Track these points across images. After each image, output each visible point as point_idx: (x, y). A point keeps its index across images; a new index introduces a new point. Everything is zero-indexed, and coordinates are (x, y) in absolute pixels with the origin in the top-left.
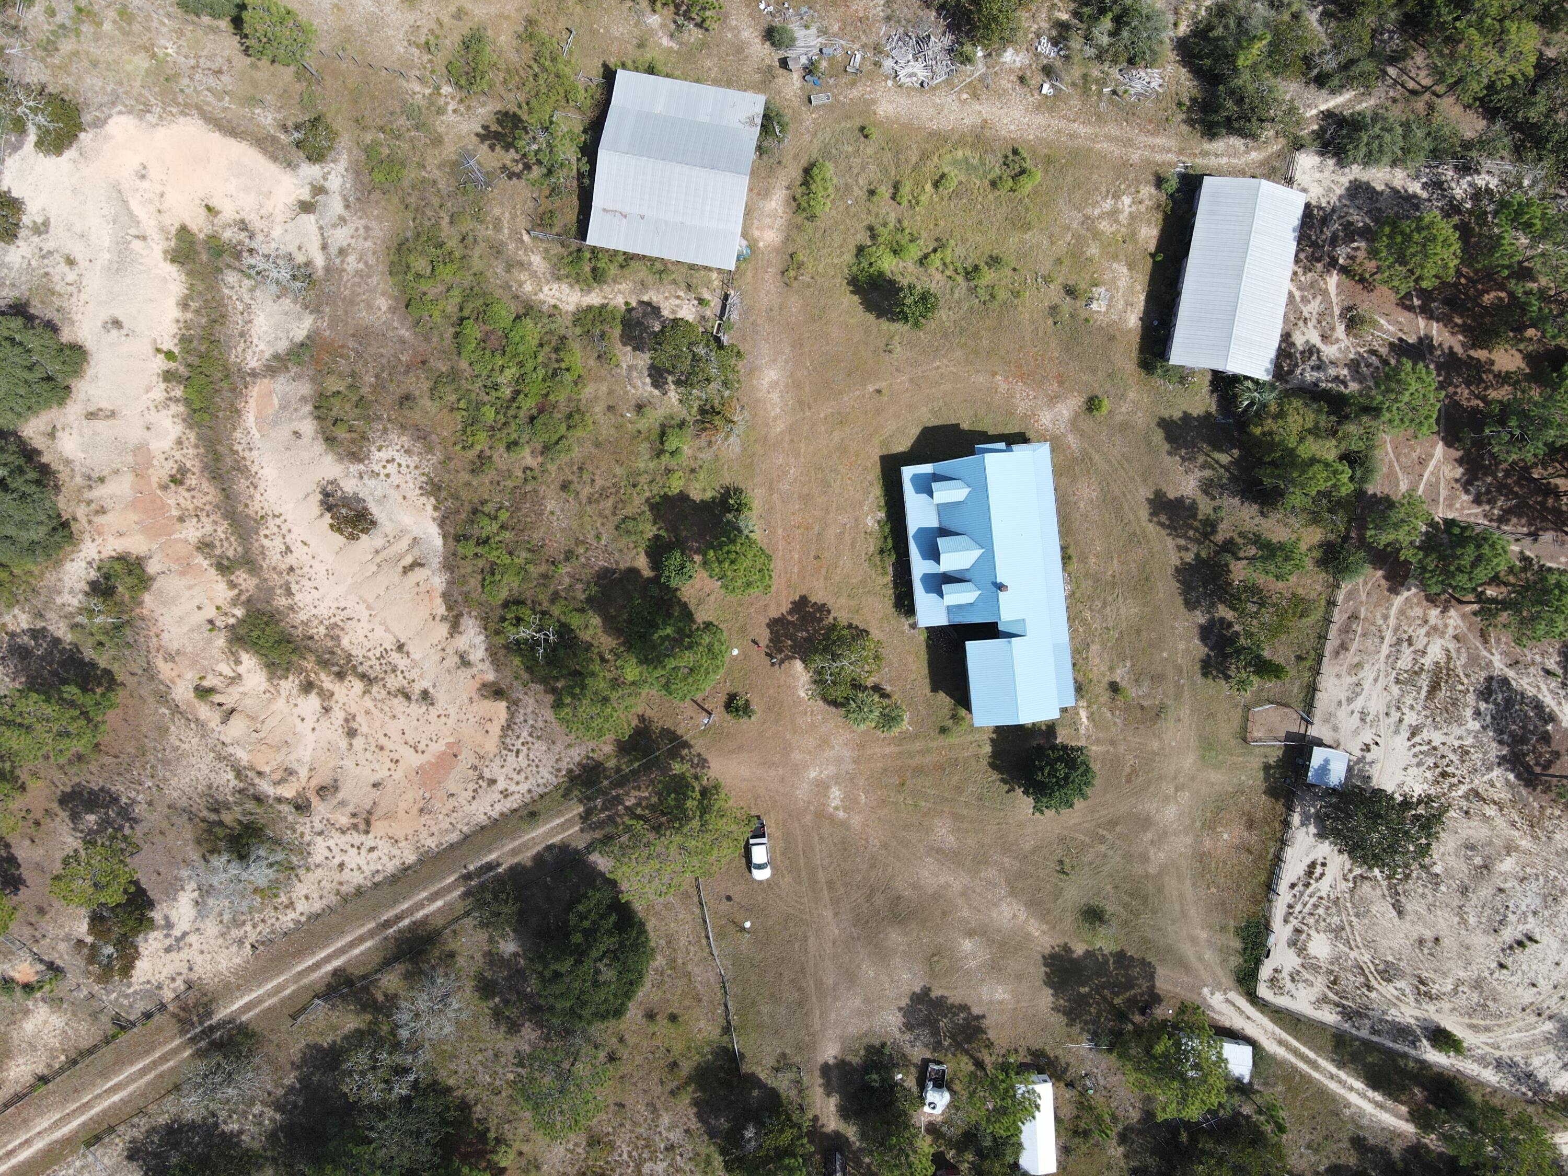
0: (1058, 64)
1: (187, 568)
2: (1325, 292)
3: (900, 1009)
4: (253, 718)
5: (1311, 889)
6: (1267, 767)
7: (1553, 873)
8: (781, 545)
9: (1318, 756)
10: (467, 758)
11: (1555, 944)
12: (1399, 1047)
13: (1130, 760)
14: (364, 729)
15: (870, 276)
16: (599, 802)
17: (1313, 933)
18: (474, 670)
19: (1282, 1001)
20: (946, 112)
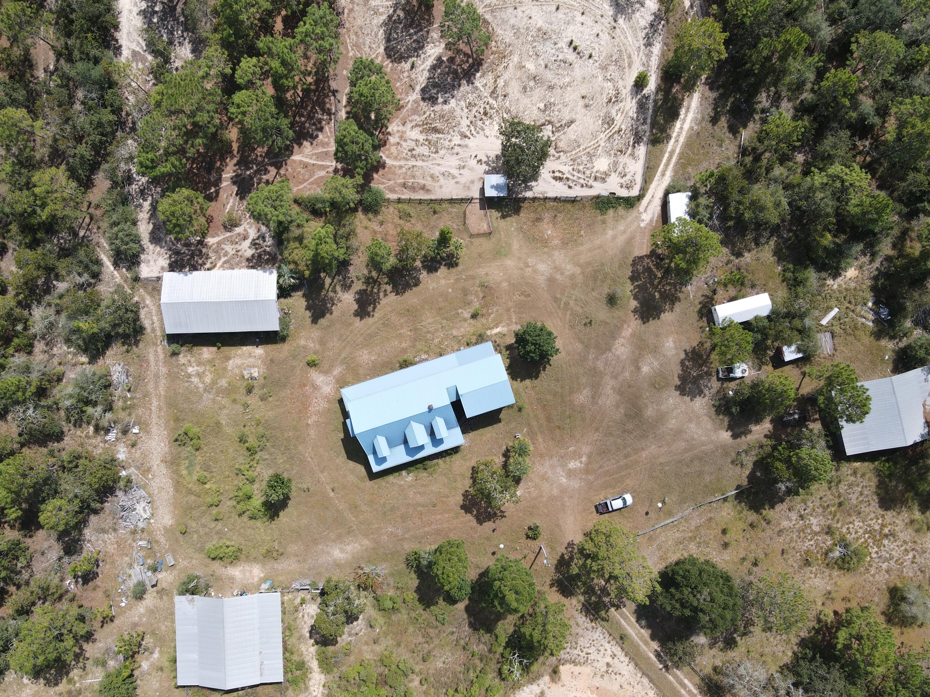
0: (120, 426)
2: (219, 243)
5: (569, 176)
6: (503, 217)
7: (530, 38)
8: (434, 527)
9: (490, 193)
10: (597, 681)
11: (571, 27)
12: (651, 105)
13: (516, 297)
15: (266, 510)
17: (595, 170)
18: (545, 688)
19: (639, 179)
20: (162, 485)
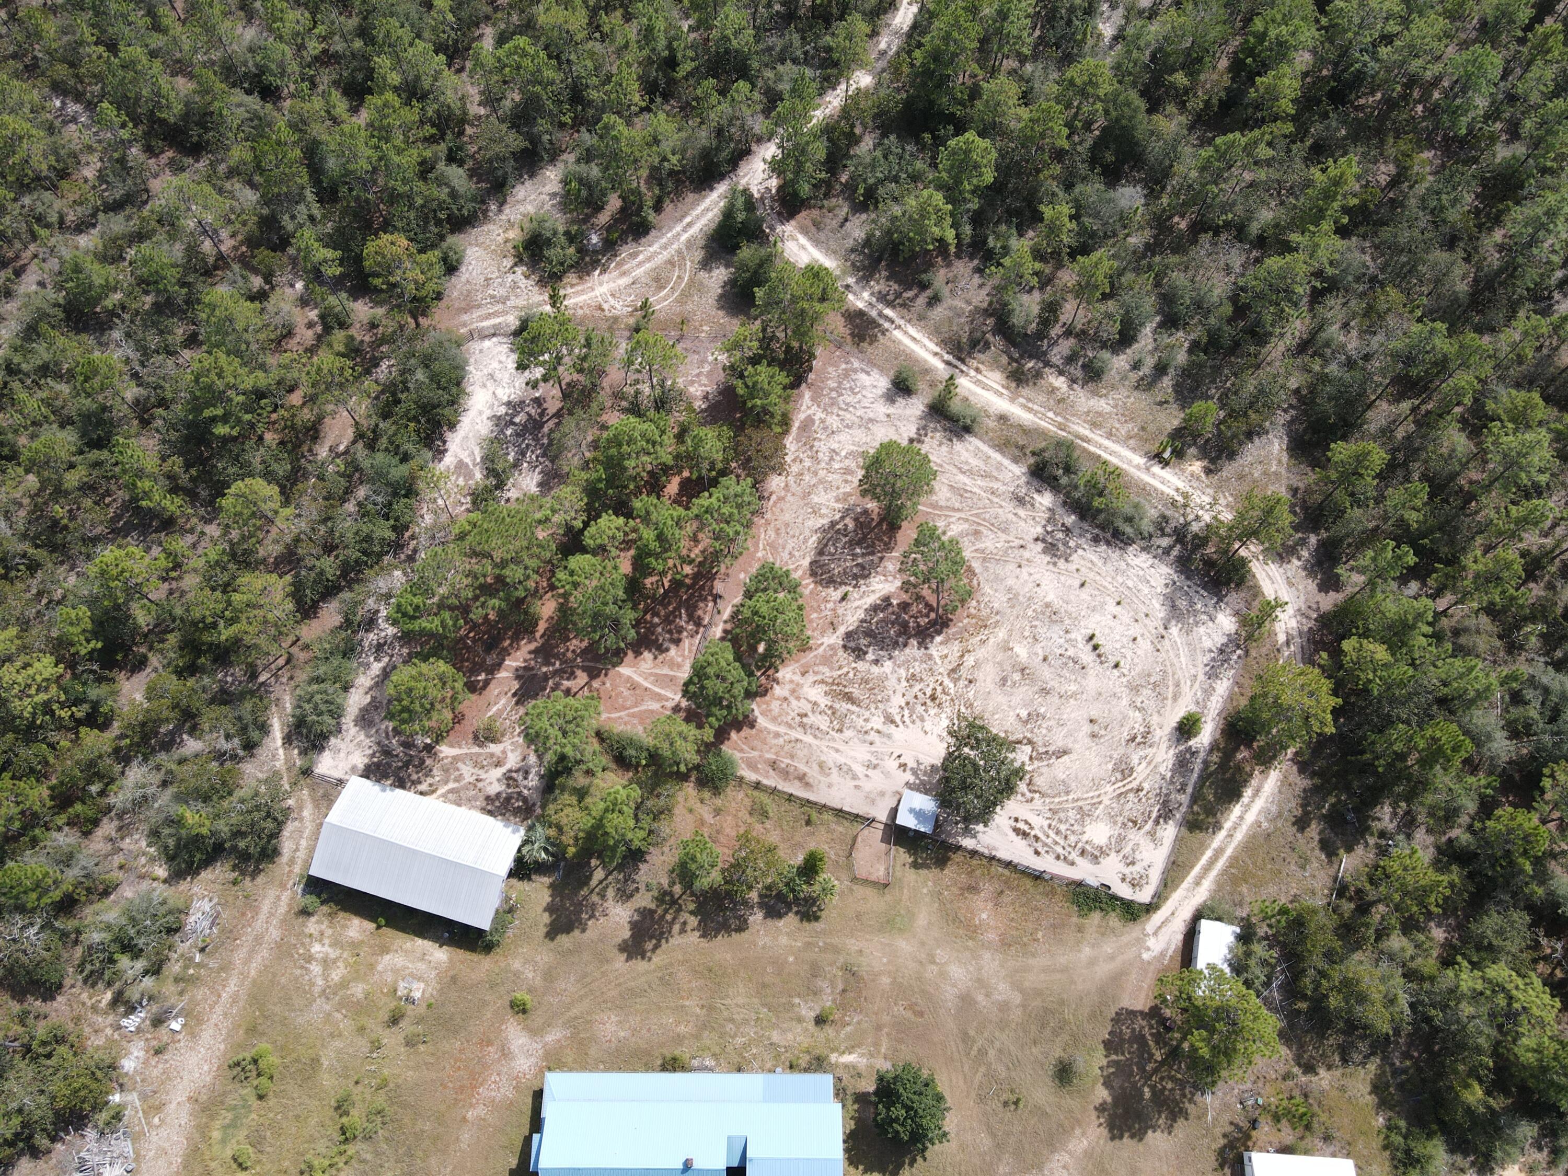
0: (155, 1008)
2: (456, 759)
5: (1040, 835)
6: (915, 865)
7: (1030, 612)
9: (906, 820)
11: (1097, 617)
12: (1197, 767)
13: (899, 1010)
17: (1085, 838)
19: (1155, 877)
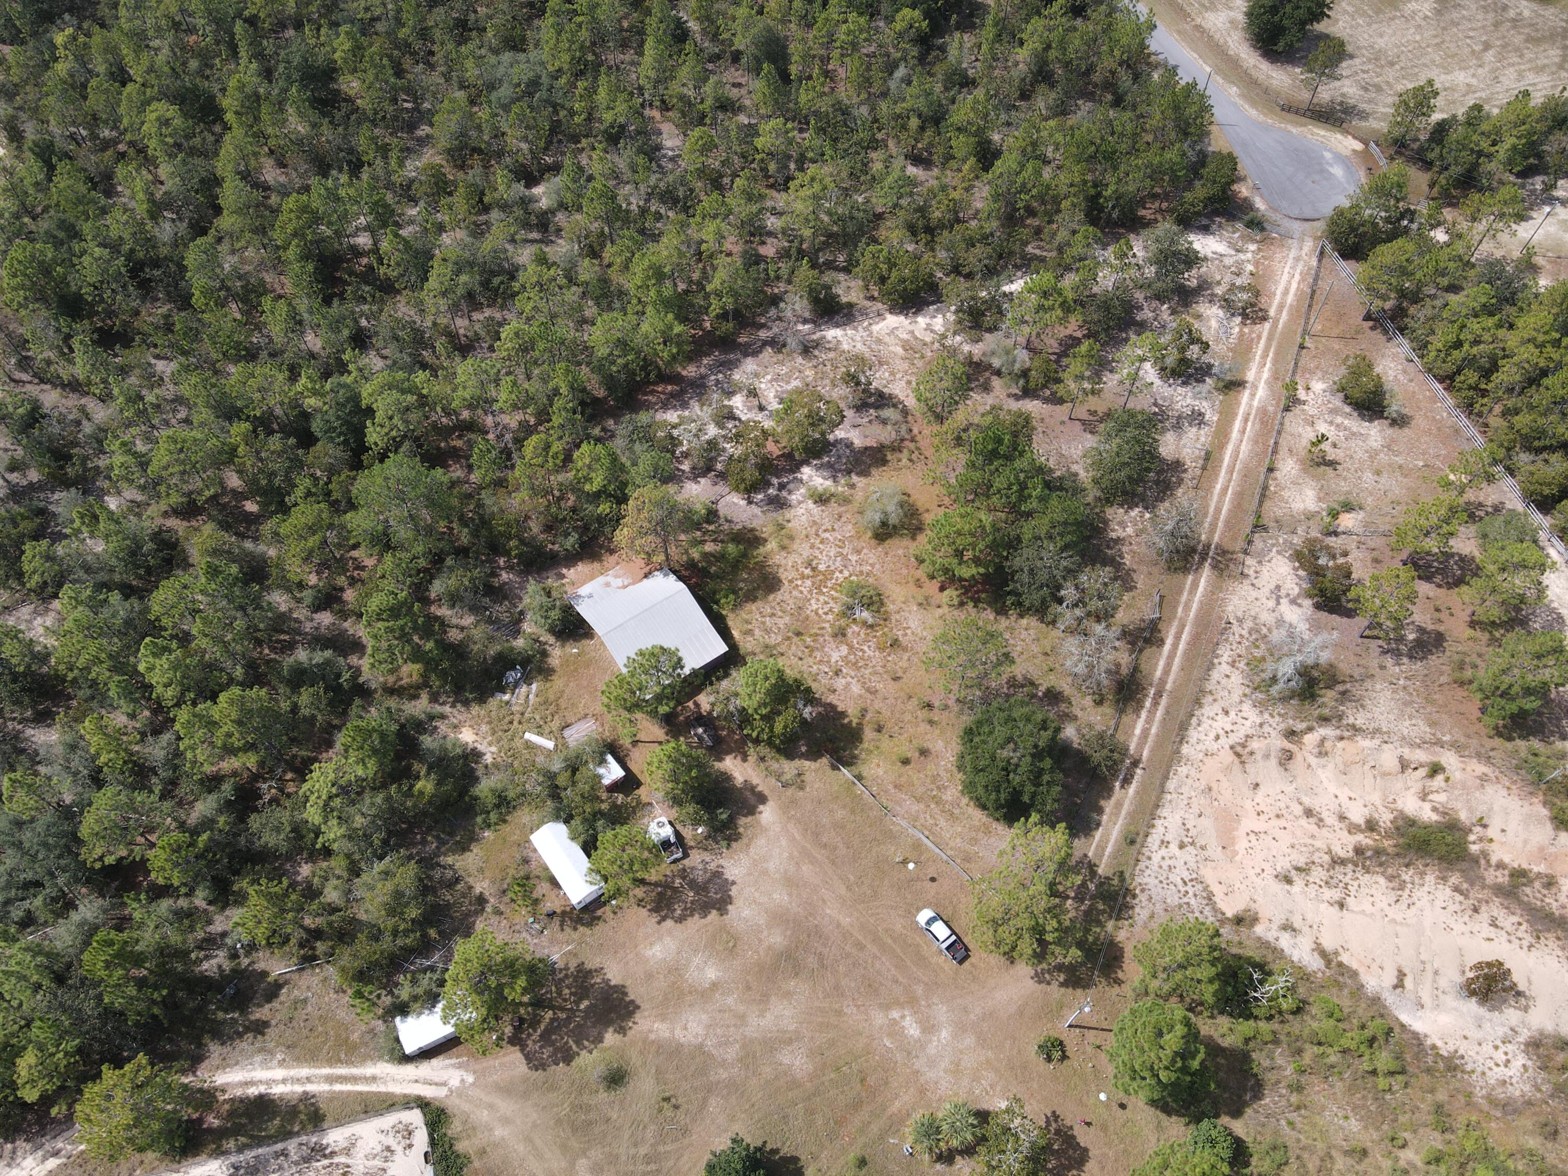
1: (1542, 854)
3: (734, 883)
4: (1385, 774)
10: (1214, 851)
12: (249, 1155)
14: (1303, 821)
16: (1092, 887)
18: (1275, 927)
19: (389, 1120)
